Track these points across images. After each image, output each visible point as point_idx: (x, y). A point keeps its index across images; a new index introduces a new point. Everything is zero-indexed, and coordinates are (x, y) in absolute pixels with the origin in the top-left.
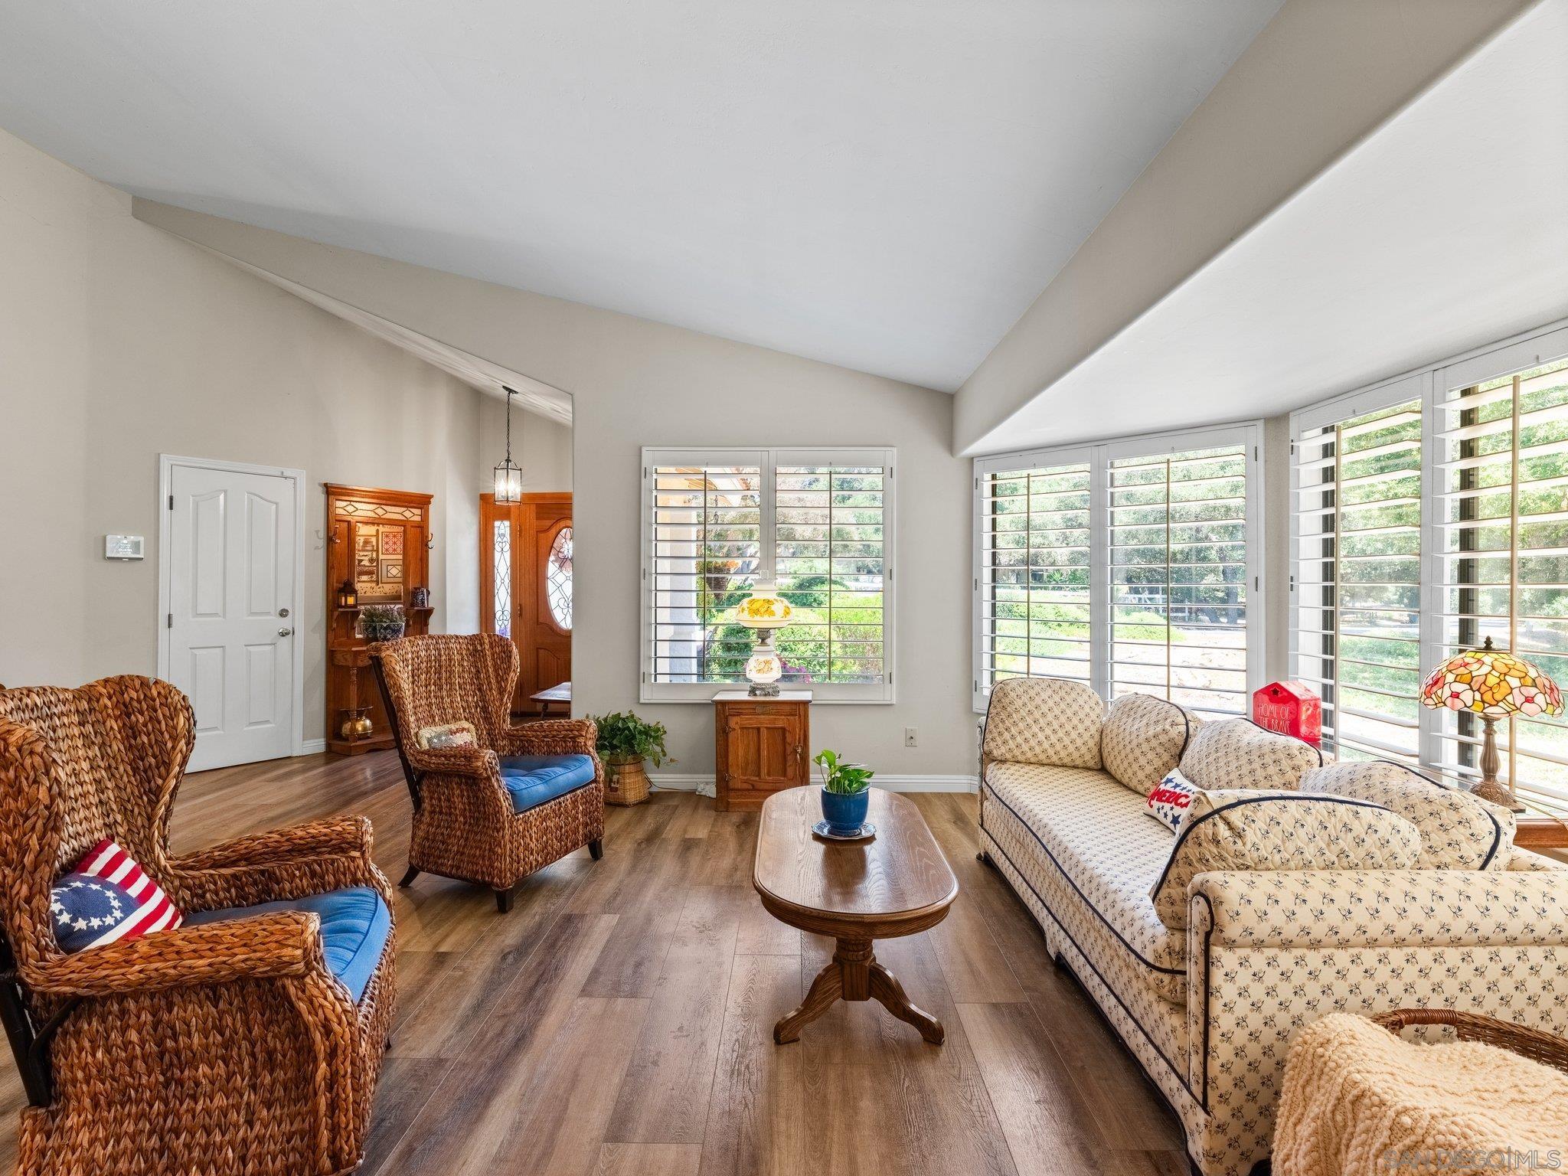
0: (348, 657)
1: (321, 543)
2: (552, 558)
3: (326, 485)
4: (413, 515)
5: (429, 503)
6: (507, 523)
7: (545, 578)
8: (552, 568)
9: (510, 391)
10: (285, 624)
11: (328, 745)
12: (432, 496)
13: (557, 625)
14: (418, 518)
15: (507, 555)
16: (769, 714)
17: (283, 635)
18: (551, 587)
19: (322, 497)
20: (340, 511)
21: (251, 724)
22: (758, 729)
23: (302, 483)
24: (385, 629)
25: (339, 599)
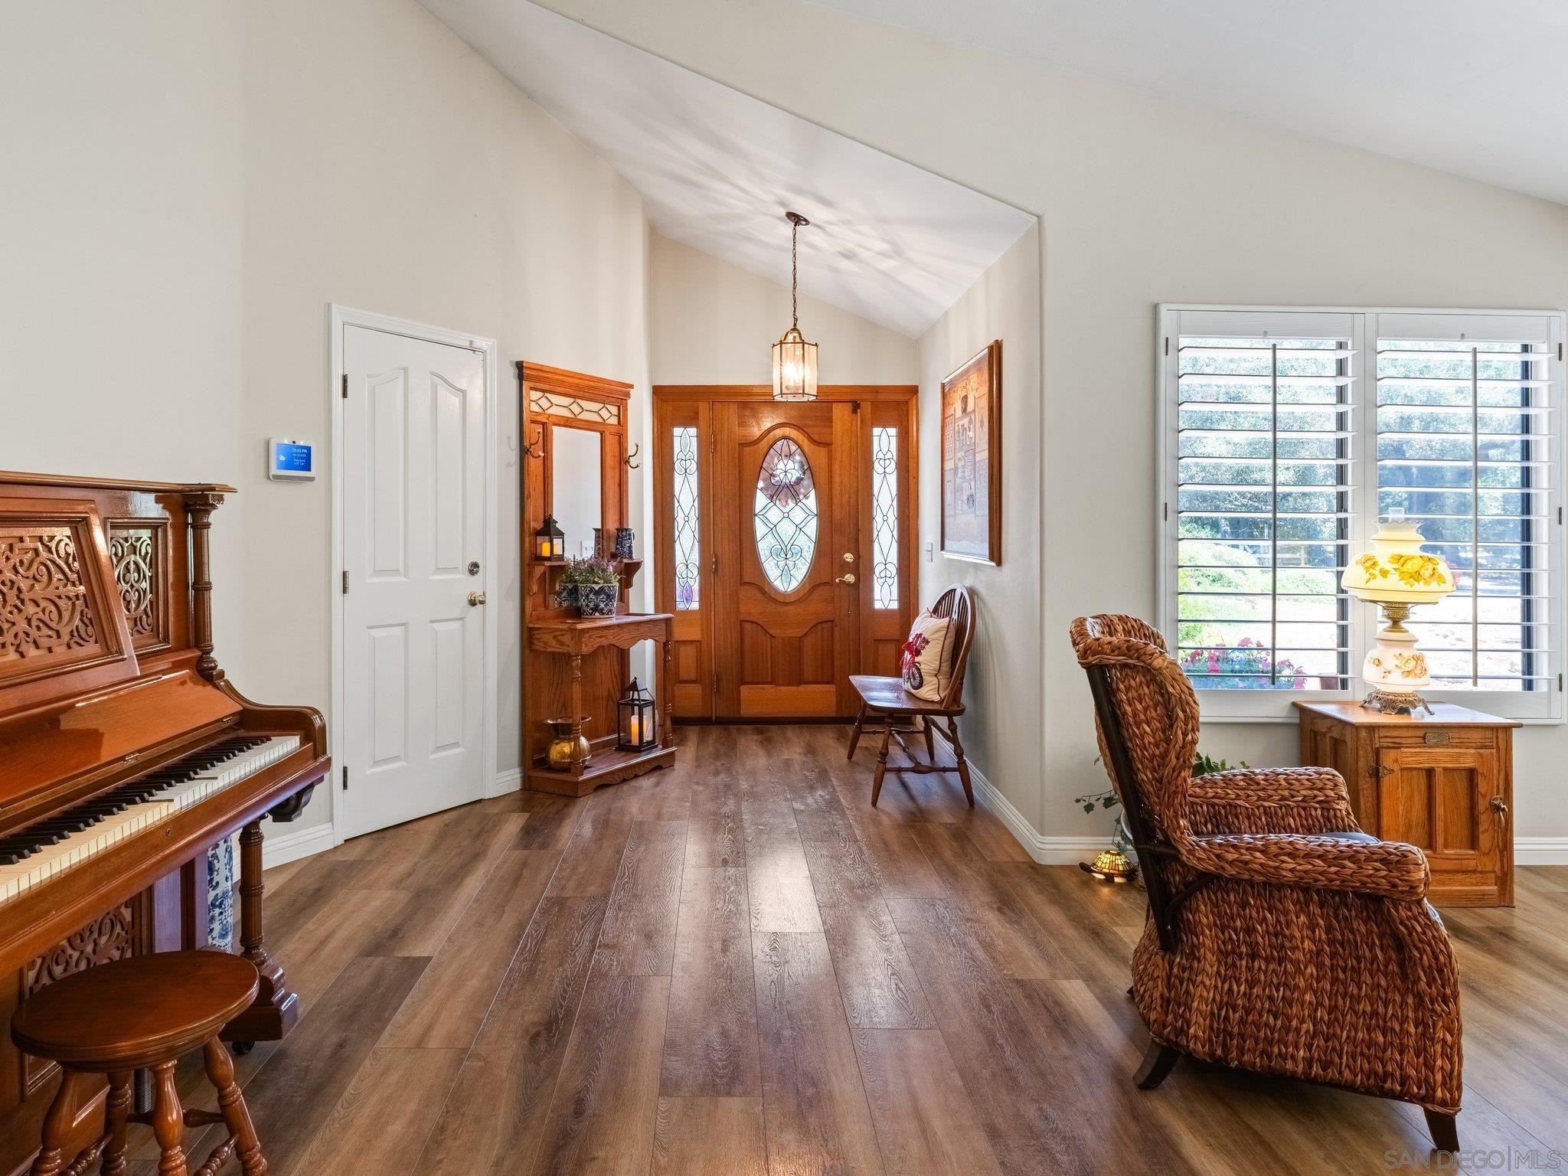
0: (567, 639)
1: (513, 456)
2: (761, 484)
3: (520, 366)
4: (608, 414)
5: (628, 395)
6: (693, 431)
7: (752, 515)
8: (761, 500)
9: (796, 219)
10: (475, 586)
11: (526, 780)
12: (632, 386)
13: (770, 584)
14: (614, 421)
15: (694, 480)
16: (1447, 746)
17: (473, 603)
18: (760, 529)
19: (513, 383)
20: (534, 408)
21: (439, 749)
22: (1430, 773)
23: (493, 359)
24: (597, 593)
25: (535, 546)
